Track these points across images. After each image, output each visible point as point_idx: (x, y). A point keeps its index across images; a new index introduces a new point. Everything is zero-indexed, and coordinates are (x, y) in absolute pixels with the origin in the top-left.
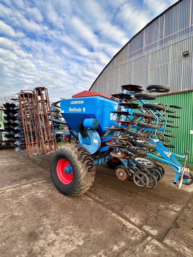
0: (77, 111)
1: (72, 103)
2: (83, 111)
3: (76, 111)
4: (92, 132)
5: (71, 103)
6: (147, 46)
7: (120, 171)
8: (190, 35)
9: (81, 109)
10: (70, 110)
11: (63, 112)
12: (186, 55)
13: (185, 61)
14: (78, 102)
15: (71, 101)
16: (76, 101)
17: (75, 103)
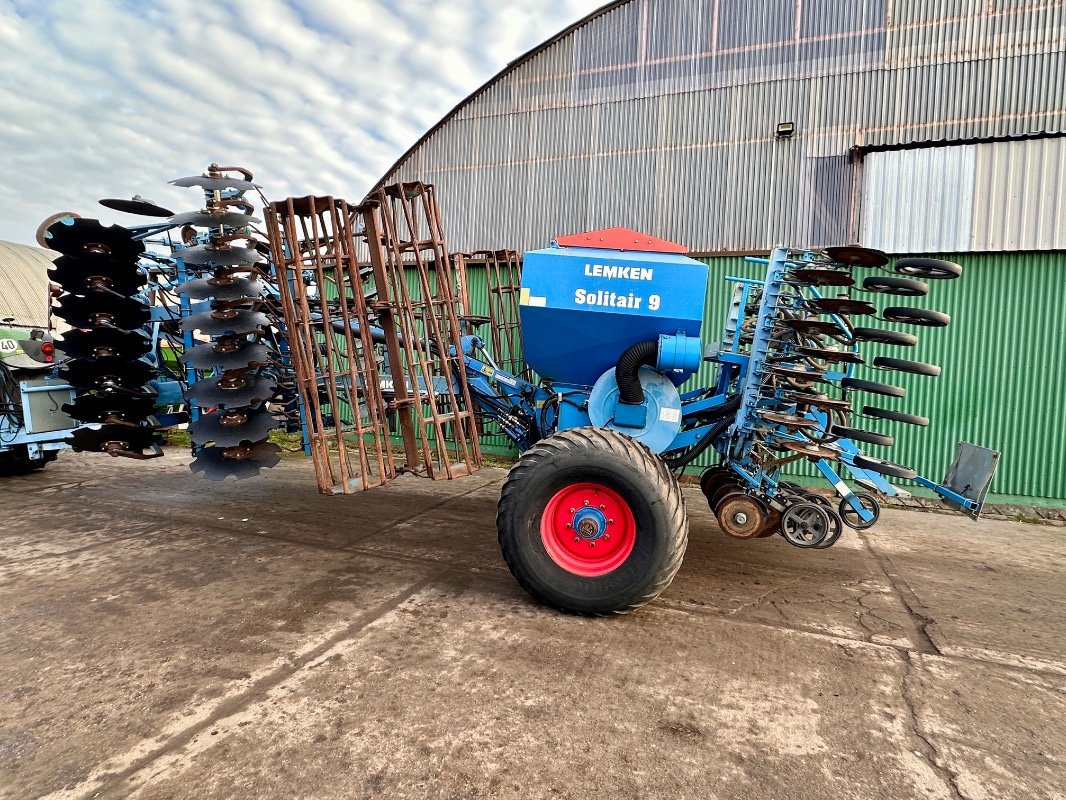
0: (619, 304)
1: (591, 271)
2: (651, 307)
3: (612, 304)
4: (663, 384)
5: (587, 273)
6: (653, 62)
7: (738, 507)
8: (798, 70)
9: (638, 300)
10: (582, 299)
11: (540, 302)
12: (784, 135)
13: (781, 152)
14: (623, 273)
15: (588, 267)
16: (614, 269)
17: (610, 272)
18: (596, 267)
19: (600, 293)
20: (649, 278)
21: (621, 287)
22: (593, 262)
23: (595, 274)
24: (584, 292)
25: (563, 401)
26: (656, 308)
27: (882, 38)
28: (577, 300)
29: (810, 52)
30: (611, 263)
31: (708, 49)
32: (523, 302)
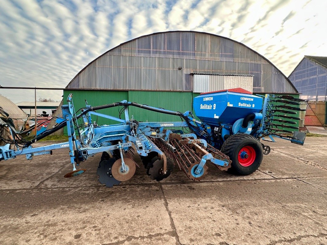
0: (247, 106)
1: (242, 99)
5: (241, 99)
8: (181, 57)
9: (251, 105)
10: (240, 105)
11: (231, 105)
12: (180, 69)
13: (179, 72)
14: (248, 99)
15: (241, 98)
16: (246, 98)
17: (245, 99)
18: (243, 98)
19: (243, 103)
20: (253, 100)
21: (247, 102)
22: (242, 96)
23: (243, 99)
24: (240, 103)
25: (224, 127)
26: (254, 107)
27: (195, 53)
28: (239, 105)
29: (183, 54)
30: (246, 97)
31: (165, 50)
32: (228, 106)
